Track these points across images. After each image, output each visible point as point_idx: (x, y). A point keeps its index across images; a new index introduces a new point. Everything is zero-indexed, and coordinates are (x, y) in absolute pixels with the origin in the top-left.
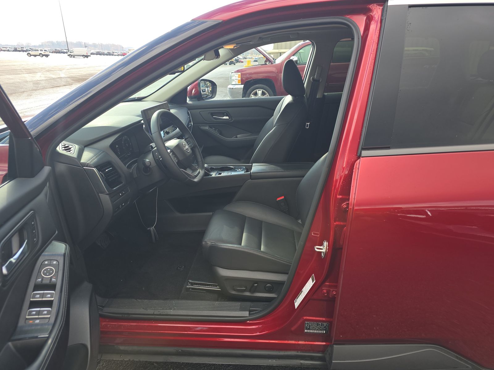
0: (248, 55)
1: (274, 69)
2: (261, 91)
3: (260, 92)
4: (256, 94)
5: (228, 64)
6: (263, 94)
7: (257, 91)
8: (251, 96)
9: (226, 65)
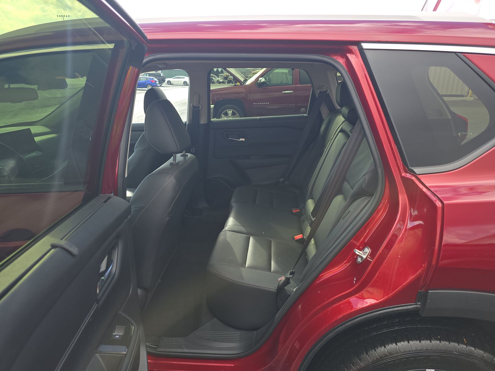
0: (250, 74)
1: (242, 90)
2: (232, 111)
3: (230, 112)
4: (226, 114)
5: (226, 83)
6: (233, 114)
7: (228, 111)
8: (222, 116)
9: (224, 84)
